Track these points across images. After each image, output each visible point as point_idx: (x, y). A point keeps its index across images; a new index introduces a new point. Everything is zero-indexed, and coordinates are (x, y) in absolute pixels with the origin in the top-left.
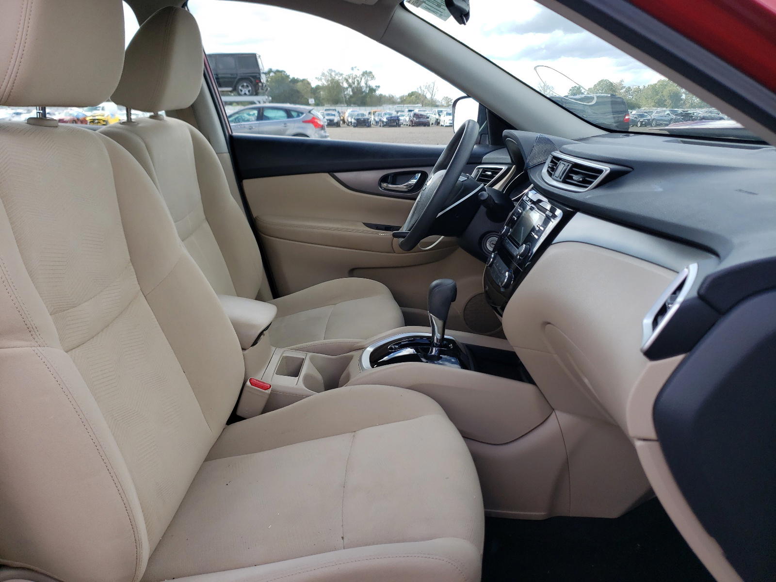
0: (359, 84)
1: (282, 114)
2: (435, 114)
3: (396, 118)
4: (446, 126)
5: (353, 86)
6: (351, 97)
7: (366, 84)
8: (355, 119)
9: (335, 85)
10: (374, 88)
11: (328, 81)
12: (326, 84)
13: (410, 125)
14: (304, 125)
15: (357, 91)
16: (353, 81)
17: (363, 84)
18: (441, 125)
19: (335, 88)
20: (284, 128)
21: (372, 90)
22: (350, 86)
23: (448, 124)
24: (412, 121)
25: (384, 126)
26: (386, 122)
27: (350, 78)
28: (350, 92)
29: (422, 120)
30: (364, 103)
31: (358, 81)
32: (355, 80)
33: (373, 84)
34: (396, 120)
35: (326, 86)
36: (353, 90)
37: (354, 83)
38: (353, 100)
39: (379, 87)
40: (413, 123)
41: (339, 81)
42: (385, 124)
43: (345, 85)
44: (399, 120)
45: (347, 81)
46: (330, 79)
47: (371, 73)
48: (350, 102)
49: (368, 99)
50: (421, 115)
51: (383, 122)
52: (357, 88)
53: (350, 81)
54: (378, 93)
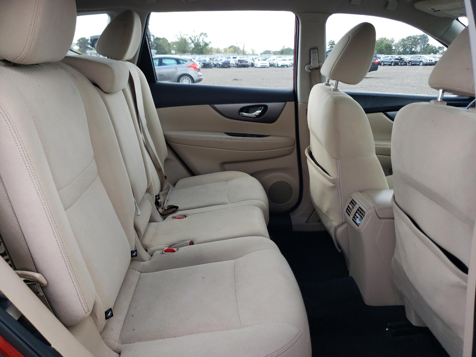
0: (198, 40)
1: (174, 62)
2: (251, 60)
3: (228, 63)
4: (258, 67)
5: (195, 42)
6: (194, 49)
7: (203, 41)
8: (202, 63)
9: (184, 41)
10: (208, 43)
11: (179, 38)
12: (178, 41)
13: (236, 67)
14: (188, 69)
15: (197, 45)
16: (195, 39)
17: (201, 41)
18: (255, 67)
19: (184, 43)
20: (175, 70)
21: (206, 45)
22: (193, 42)
23: (260, 66)
24: (237, 64)
25: (220, 67)
26: (222, 65)
27: (192, 37)
28: (192, 45)
29: (244, 63)
30: (202, 52)
31: (197, 39)
32: (196, 38)
33: (207, 40)
34: (227, 64)
35: (178, 42)
36: (195, 45)
37: (195, 40)
38: (195, 50)
39: (211, 42)
40: (238, 66)
41: (186, 39)
42: (221, 66)
43: (190, 41)
44: (229, 64)
45: (191, 39)
46: (180, 37)
47: (205, 34)
48: (193, 52)
49: (204, 51)
50: (243, 60)
51: (220, 65)
52: (197, 43)
53: (193, 39)
54: (210, 46)
